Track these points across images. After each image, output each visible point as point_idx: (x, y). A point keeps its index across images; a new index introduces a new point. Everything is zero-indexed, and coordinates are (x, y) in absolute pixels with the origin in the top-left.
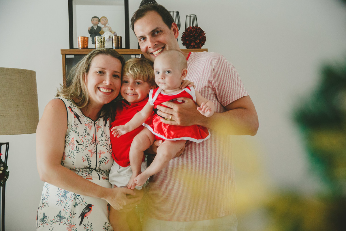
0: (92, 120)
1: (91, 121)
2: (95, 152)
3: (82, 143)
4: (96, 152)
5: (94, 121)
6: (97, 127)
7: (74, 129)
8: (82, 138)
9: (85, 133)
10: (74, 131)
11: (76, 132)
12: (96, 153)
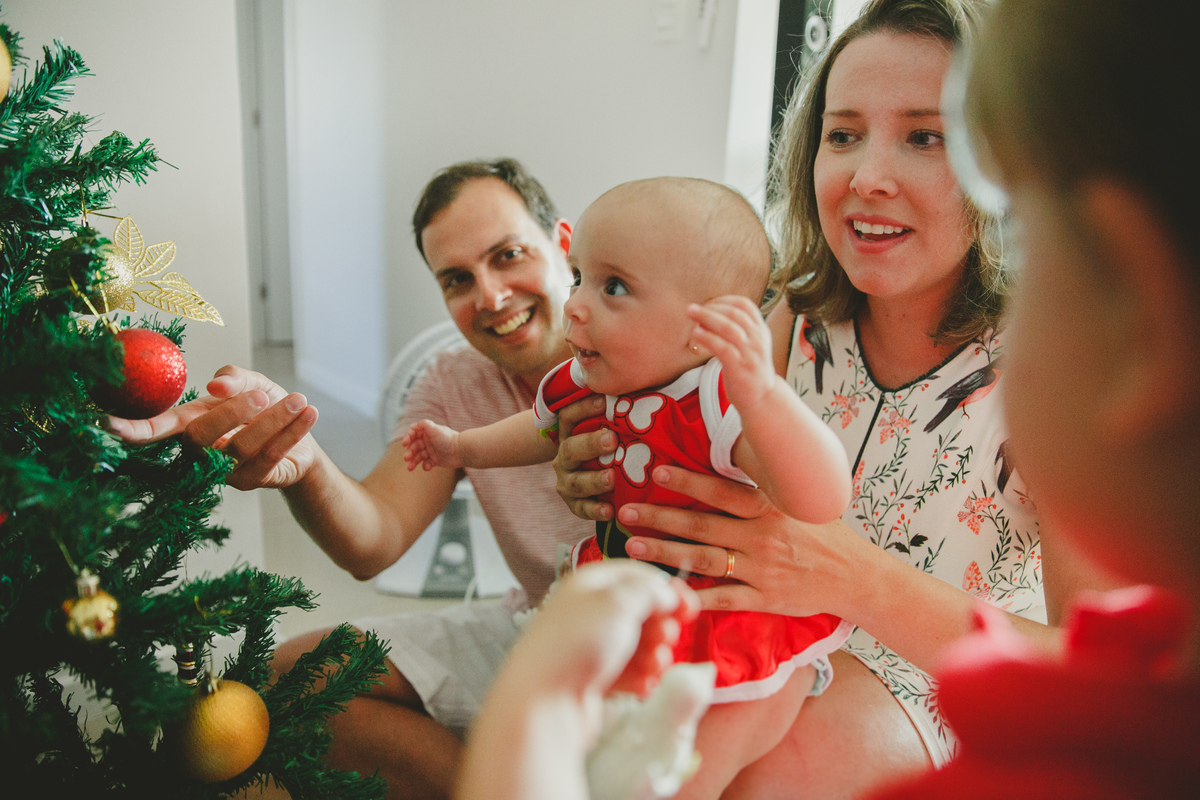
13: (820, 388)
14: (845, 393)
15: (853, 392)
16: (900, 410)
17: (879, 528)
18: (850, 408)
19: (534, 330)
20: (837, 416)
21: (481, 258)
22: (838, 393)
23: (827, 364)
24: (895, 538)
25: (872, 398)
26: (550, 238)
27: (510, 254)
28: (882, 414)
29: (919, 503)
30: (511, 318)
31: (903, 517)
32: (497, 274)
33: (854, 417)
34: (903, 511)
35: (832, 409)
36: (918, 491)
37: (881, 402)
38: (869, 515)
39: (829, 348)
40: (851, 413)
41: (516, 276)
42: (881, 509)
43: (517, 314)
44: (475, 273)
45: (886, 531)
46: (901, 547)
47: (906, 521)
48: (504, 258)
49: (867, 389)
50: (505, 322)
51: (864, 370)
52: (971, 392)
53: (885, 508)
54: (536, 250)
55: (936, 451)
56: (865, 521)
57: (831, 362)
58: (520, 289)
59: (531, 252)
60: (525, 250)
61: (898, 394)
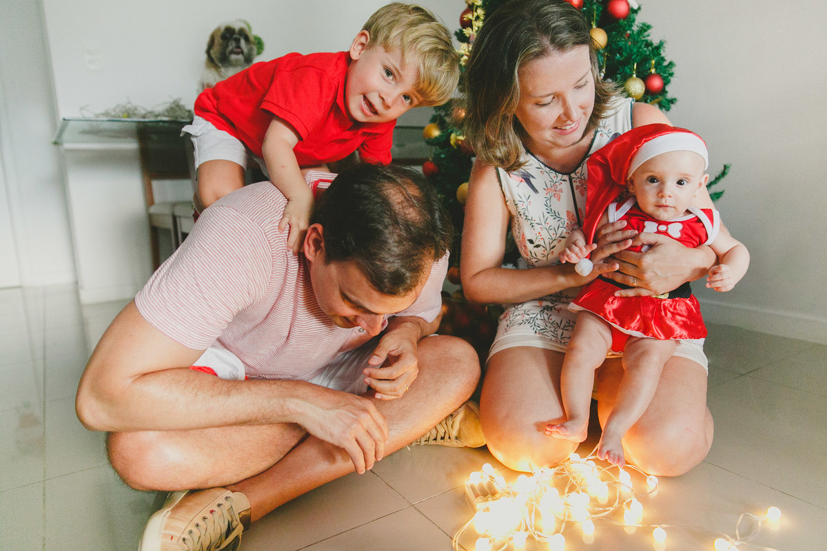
0: (563, 174)
1: (560, 175)
3: (541, 243)
5: (568, 174)
6: (577, 186)
8: (540, 230)
13: (536, 191)
14: (549, 187)
15: (552, 184)
16: (582, 177)
22: (546, 188)
23: (531, 179)
25: (564, 180)
28: (574, 184)
33: (561, 194)
37: (571, 180)
49: (559, 178)
51: (552, 171)
57: (533, 177)
61: (577, 172)
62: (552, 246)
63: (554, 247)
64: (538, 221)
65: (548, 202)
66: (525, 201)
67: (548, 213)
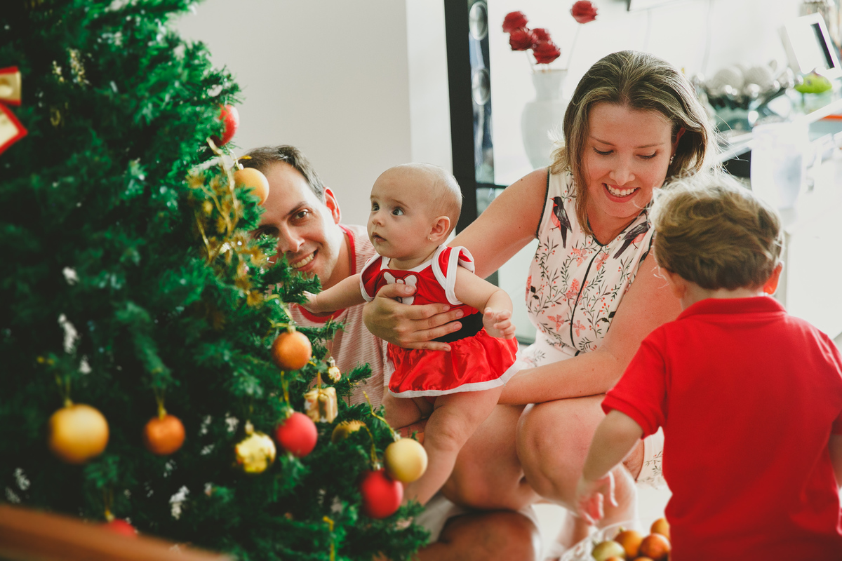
2: (567, 321)
4: (570, 322)
7: (540, 257)
9: (559, 274)
10: (539, 260)
11: (542, 264)
12: (571, 324)
14: (579, 247)
15: (583, 247)
17: (592, 313)
18: (582, 256)
19: (318, 263)
20: (575, 260)
21: (284, 218)
23: (568, 230)
24: (601, 316)
26: (322, 201)
27: (301, 215)
29: (614, 296)
30: (305, 258)
31: (605, 304)
32: (294, 228)
34: (604, 301)
35: (572, 257)
36: (612, 290)
38: (586, 307)
39: (568, 221)
40: (582, 259)
41: (307, 230)
42: (592, 303)
43: (308, 255)
44: (280, 228)
45: (595, 313)
46: (605, 320)
47: (607, 305)
48: (298, 217)
50: (300, 260)
52: (637, 236)
53: (594, 301)
54: (317, 211)
55: (620, 268)
56: (584, 310)
57: (571, 229)
58: (310, 239)
59: (314, 212)
60: (310, 212)
62: (546, 305)
63: (547, 307)
64: (549, 274)
65: (568, 262)
66: (550, 248)
67: (562, 272)
